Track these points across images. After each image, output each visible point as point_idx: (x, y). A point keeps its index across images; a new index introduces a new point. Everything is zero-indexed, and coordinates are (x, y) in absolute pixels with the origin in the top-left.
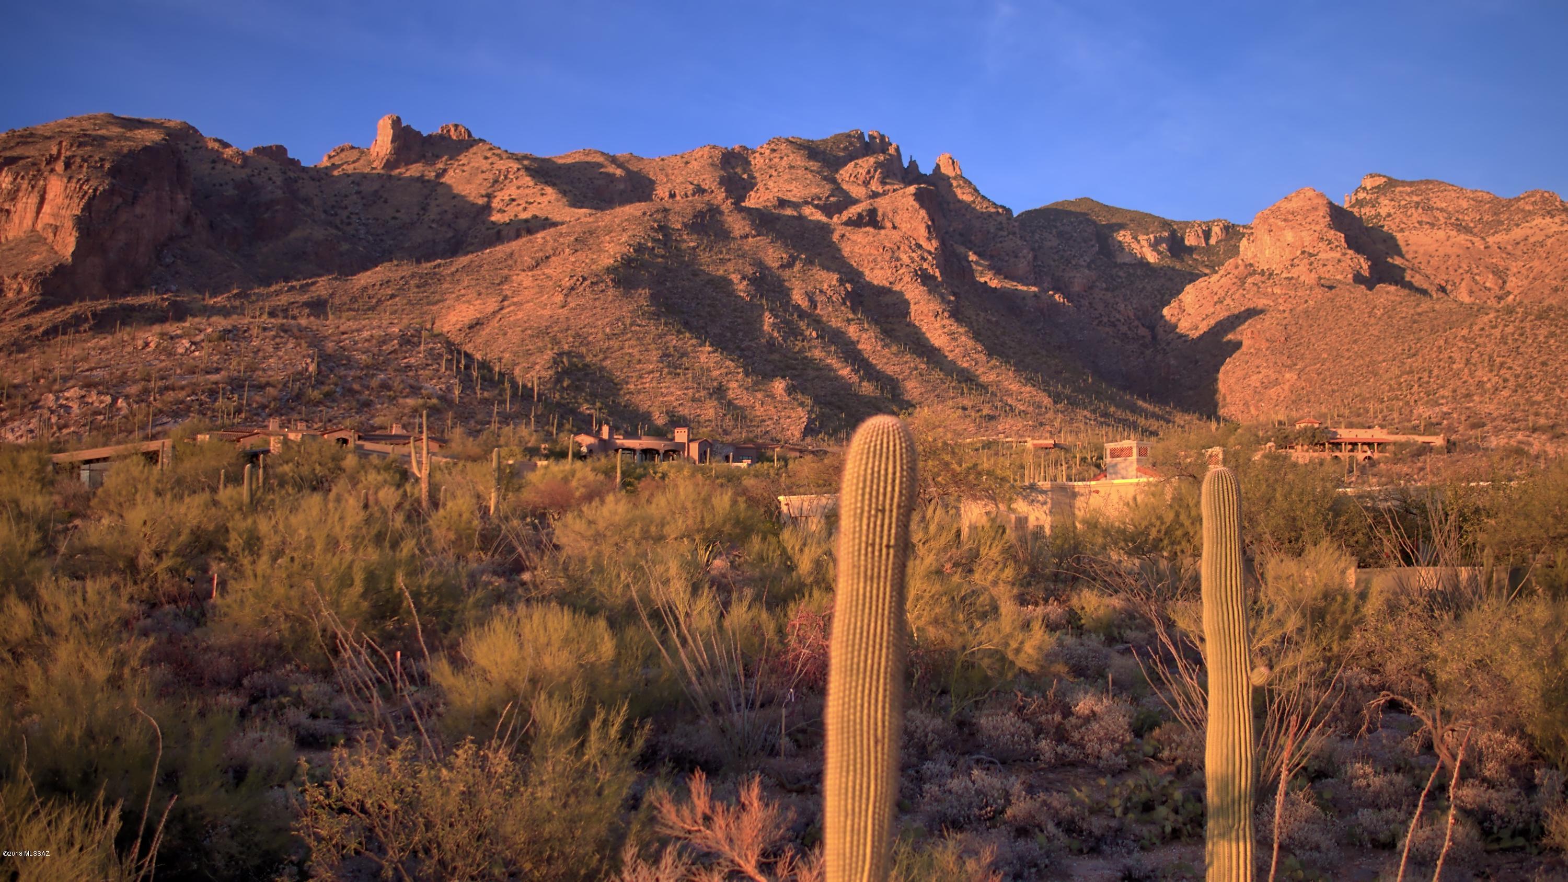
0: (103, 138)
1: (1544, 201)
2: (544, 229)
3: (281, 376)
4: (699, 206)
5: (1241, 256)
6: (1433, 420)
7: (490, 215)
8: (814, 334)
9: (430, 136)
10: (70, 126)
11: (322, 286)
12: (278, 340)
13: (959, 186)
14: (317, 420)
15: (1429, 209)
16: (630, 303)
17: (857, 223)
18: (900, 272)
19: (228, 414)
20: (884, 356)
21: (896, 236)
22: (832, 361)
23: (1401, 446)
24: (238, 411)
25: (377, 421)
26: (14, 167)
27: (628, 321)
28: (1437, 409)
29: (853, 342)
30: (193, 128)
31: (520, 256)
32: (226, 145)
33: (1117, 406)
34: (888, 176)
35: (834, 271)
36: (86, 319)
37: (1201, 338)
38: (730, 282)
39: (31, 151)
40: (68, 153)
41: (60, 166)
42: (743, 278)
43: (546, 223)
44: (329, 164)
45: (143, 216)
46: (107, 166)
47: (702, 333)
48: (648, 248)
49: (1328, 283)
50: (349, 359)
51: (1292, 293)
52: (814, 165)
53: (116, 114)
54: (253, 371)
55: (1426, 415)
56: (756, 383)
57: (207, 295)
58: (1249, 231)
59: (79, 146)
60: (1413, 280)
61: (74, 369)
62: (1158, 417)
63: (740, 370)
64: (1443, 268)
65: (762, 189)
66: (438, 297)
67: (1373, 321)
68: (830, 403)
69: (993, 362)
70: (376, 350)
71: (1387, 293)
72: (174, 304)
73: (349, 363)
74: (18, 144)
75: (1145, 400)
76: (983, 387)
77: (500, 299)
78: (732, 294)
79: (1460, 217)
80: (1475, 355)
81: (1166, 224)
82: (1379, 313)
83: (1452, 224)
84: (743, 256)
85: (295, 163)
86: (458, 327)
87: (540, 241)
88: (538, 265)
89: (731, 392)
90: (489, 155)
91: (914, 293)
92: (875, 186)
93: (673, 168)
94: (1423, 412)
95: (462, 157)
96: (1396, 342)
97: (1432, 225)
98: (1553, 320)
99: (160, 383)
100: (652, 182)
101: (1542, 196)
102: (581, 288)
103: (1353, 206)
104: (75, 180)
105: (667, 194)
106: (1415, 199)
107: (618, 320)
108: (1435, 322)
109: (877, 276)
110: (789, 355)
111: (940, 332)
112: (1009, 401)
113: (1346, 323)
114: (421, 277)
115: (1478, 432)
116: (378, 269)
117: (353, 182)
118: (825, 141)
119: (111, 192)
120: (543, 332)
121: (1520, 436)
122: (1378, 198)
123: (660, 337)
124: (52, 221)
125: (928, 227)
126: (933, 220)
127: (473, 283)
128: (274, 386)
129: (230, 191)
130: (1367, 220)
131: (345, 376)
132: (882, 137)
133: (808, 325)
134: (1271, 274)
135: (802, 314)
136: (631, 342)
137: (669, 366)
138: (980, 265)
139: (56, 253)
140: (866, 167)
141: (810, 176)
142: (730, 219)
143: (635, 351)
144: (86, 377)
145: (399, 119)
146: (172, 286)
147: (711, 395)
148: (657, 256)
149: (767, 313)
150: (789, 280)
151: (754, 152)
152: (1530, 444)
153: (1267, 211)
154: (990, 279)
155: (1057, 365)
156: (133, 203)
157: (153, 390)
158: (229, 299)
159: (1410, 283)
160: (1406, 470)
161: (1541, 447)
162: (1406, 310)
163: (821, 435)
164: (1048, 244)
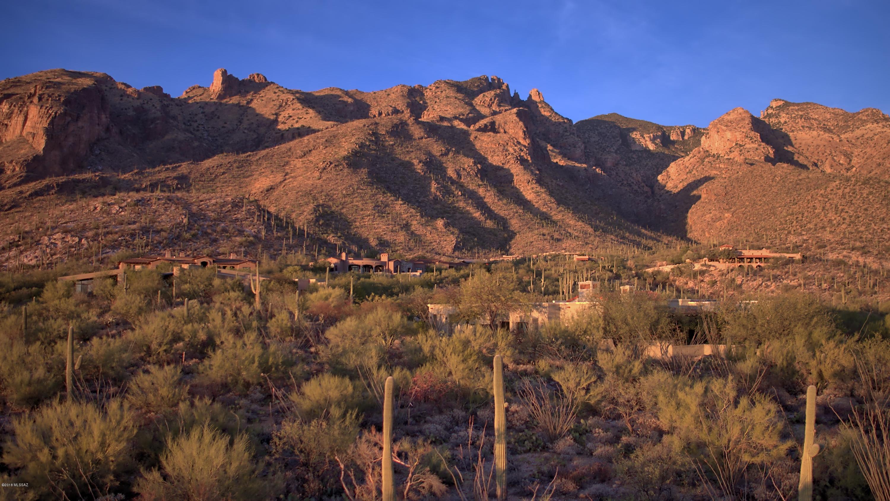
0: (60, 83)
1: (873, 114)
2: (308, 135)
3: (169, 225)
4: (395, 121)
5: (702, 146)
6: (798, 244)
7: (277, 125)
8: (460, 193)
9: (243, 80)
10: (40, 76)
11: (184, 168)
12: (166, 205)
13: (542, 107)
14: (189, 249)
15: (808, 119)
16: (356, 177)
17: (484, 130)
18: (508, 157)
19: (142, 247)
20: (499, 206)
21: (506, 137)
22: (470, 209)
23: (777, 259)
24: (147, 245)
25: (221, 250)
26: (9, 100)
27: (356, 187)
28: (800, 238)
29: (481, 198)
30: (110, 77)
31: (295, 150)
32: (129, 86)
33: (630, 233)
34: (502, 102)
35: (471, 158)
36: (53, 187)
37: (679, 193)
38: (413, 164)
39: (18, 90)
40: (41, 92)
41: (36, 100)
42: (420, 162)
43: (309, 131)
44: (186, 97)
45: (83, 127)
46: (62, 99)
47: (397, 193)
48: (366, 145)
49: (750, 162)
50: (204, 215)
51: (730, 168)
52: (460, 96)
53: (66, 69)
54: (154, 223)
55: (794, 241)
56: (427, 222)
57: (120, 174)
58: (706, 132)
59: (46, 88)
60: (799, 160)
61: (57, 223)
62: (653, 239)
63: (418, 214)
64: (816, 152)
65: (431, 110)
66: (249, 173)
67: (774, 184)
68: (469, 232)
69: (560, 208)
70: (219, 210)
71: (783, 168)
72: (102, 178)
73: (205, 218)
74: (11, 86)
75: (646, 229)
76: (554, 223)
77: (284, 174)
78: (414, 171)
79: (826, 123)
80: (828, 205)
81: (659, 128)
82: (778, 179)
83: (821, 128)
84: (420, 149)
85: (167, 96)
86: (261, 190)
87: (306, 141)
88: (305, 155)
89: (413, 226)
90: (277, 91)
91: (516, 169)
92: (495, 108)
93: (381, 98)
94: (793, 239)
95: (261, 92)
96: (787, 196)
97: (810, 128)
98: (872, 184)
99: (104, 230)
100: (369, 106)
101: (872, 111)
102: (329, 169)
103: (765, 118)
104: (44, 108)
105: (377, 113)
106: (800, 113)
107: (350, 186)
108: (809, 185)
109: (495, 160)
110: (446, 205)
111: (530, 191)
112: (569, 231)
113: (759, 185)
114: (239, 162)
115: (822, 251)
116: (215, 158)
117: (200, 107)
118: (466, 82)
119: (65, 114)
120: (308, 194)
121: (845, 253)
122: (779, 113)
123: (373, 196)
124: (31, 131)
125: (524, 132)
126: (527, 128)
127: (269, 165)
128: (165, 231)
129: (131, 113)
130: (773, 125)
131: (203, 225)
132: (499, 80)
133: (456, 188)
134: (718, 157)
135: (453, 182)
136: (357, 199)
137: (378, 212)
138: (554, 152)
139: (34, 149)
140: (489, 96)
141: (458, 102)
142: (412, 128)
143: (360, 204)
144: (64, 227)
145: (226, 71)
146: (100, 168)
147: (402, 228)
148: (372, 150)
149: (433, 182)
150: (446, 163)
151: (426, 89)
152: (850, 258)
153: (716, 121)
154: (559, 161)
155: (596, 210)
156: (77, 120)
157: (101, 234)
158: (132, 175)
159: (797, 161)
160: (778, 273)
161: (856, 259)
162: (793, 178)
163: (464, 251)
164: (593, 140)
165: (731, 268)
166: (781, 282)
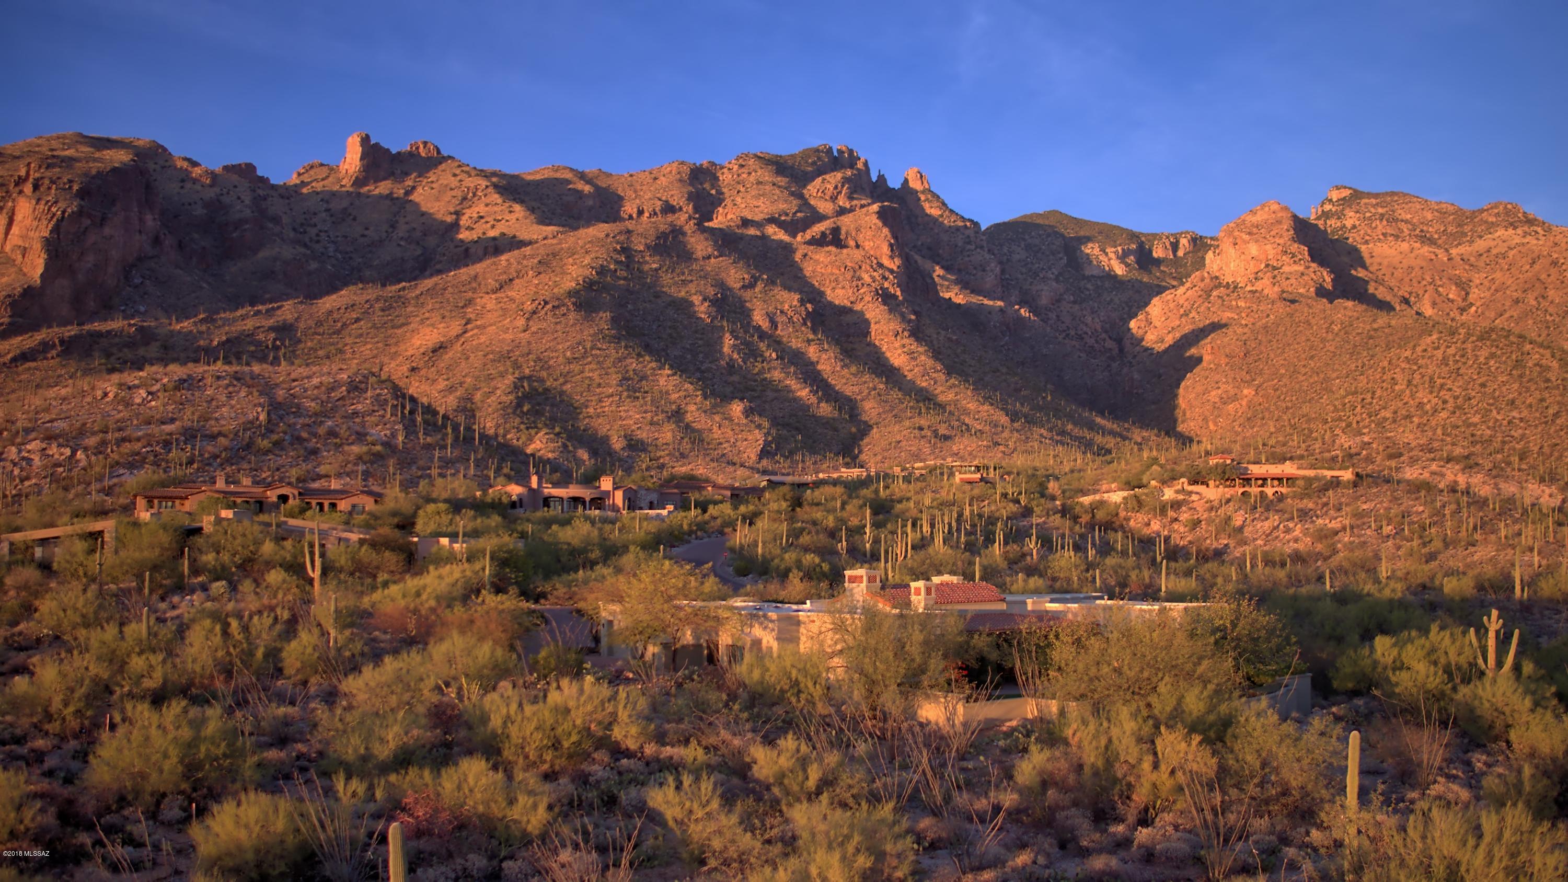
0: (72, 159)
1: (1507, 212)
2: (509, 251)
3: (232, 426)
4: (662, 228)
5: (1207, 269)
6: (1353, 451)
7: (458, 233)
8: (774, 355)
9: (399, 153)
10: (39, 146)
11: (288, 310)
12: (231, 389)
13: (927, 200)
14: (265, 469)
15: (1393, 220)
16: (591, 326)
17: (819, 242)
18: (862, 291)
19: (181, 465)
20: (843, 377)
21: (858, 255)
22: (792, 383)
23: (1309, 480)
24: (190, 462)
25: (322, 470)
27: (589, 345)
28: (1358, 439)
29: (812, 363)
30: (162, 147)
31: (485, 278)
32: (195, 164)
33: (1075, 424)
34: (855, 192)
35: (795, 291)
36: (54, 346)
37: (1166, 351)
38: (692, 304)
40: (37, 175)
41: (28, 188)
42: (705, 300)
43: (511, 243)
44: (298, 182)
45: (112, 237)
46: (76, 187)
47: (661, 356)
48: (610, 270)
49: (1290, 297)
50: (298, 406)
51: (1255, 307)
52: (782, 181)
53: (85, 133)
54: (207, 420)
55: (1346, 446)
56: (714, 406)
57: (174, 321)
58: (1216, 243)
59: (47, 168)
60: (1376, 292)
61: (36, 421)
62: (1112, 433)
63: (699, 393)
64: (1407, 279)
65: (730, 205)
66: (402, 320)
67: (1330, 336)
68: (788, 425)
69: (952, 381)
70: (324, 397)
71: (1347, 307)
72: (141, 329)
73: (299, 411)
75: (1104, 417)
76: (941, 407)
77: (463, 322)
78: (692, 316)
79: (1425, 228)
80: (1417, 376)
81: (1133, 236)
82: (1336, 329)
83: (1416, 236)
84: (705, 277)
85: (264, 180)
86: (422, 350)
87: (504, 263)
88: (501, 287)
89: (689, 415)
90: (458, 171)
91: (874, 312)
92: (842, 201)
93: (642, 184)
94: (1345, 441)
95: (431, 173)
96: (1351, 359)
97: (1397, 237)
98: (1495, 340)
99: (117, 435)
100: (621, 199)
101: (1505, 208)
102: (543, 312)
103: (1318, 218)
104: (43, 202)
105: (635, 210)
106: (1380, 210)
107: (579, 344)
108: (1391, 338)
109: (838, 296)
110: (749, 376)
111: (900, 351)
112: (967, 421)
113: (1304, 338)
114: (386, 301)
115: (1393, 463)
116: (343, 292)
117: (322, 200)
118: (792, 156)
119: (80, 213)
120: (505, 357)
121: (1434, 467)
122: (1343, 210)
123: (620, 361)
124: (20, 243)
125: (891, 245)
126: (896, 238)
127: (437, 306)
128: (225, 436)
129: (199, 211)
130: (1333, 232)
131: (295, 424)
132: (851, 152)
133: (769, 346)
134: (1236, 287)
135: (762, 335)
136: (591, 366)
137: (628, 390)
138: (947, 280)
139: (25, 275)
140: (833, 181)
141: (777, 192)
142: (693, 240)
143: (595, 375)
144: (47, 429)
145: (368, 136)
146: (142, 309)
147: (669, 418)
148: (619, 278)
149: (727, 335)
150: (751, 301)
151: (722, 168)
152: (1443, 475)
153: (1232, 225)
154: (956, 295)
155: (1016, 383)
156: (101, 225)
157: (110, 442)
158: (195, 323)
159: (1373, 295)
160: (1311, 505)
161: (1452, 477)
162: (1363, 326)
163: (777, 458)
164: (1016, 257)
165: (1228, 496)
166: (1313, 522)
